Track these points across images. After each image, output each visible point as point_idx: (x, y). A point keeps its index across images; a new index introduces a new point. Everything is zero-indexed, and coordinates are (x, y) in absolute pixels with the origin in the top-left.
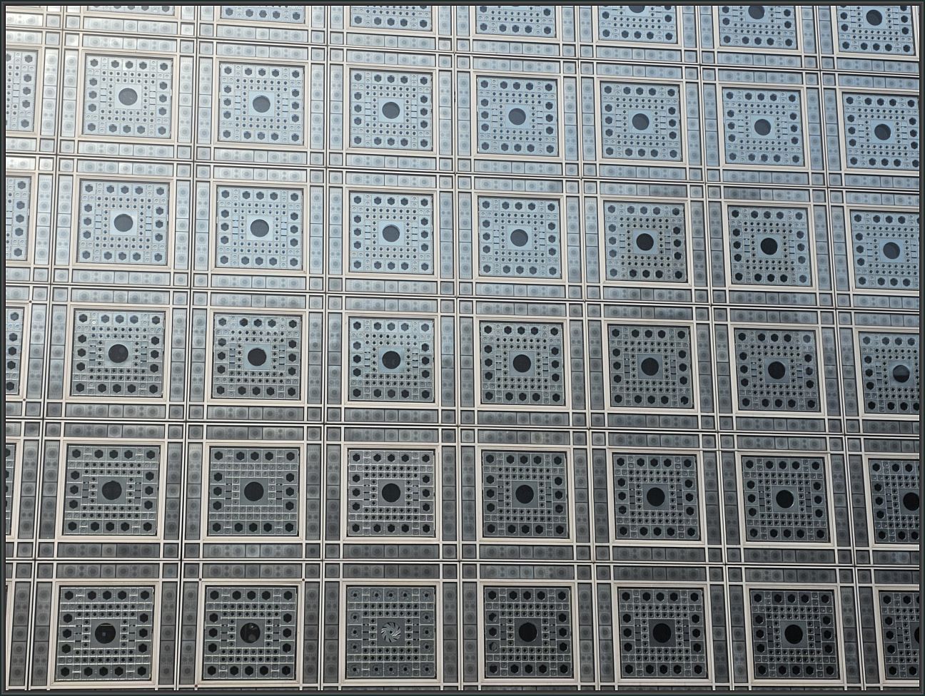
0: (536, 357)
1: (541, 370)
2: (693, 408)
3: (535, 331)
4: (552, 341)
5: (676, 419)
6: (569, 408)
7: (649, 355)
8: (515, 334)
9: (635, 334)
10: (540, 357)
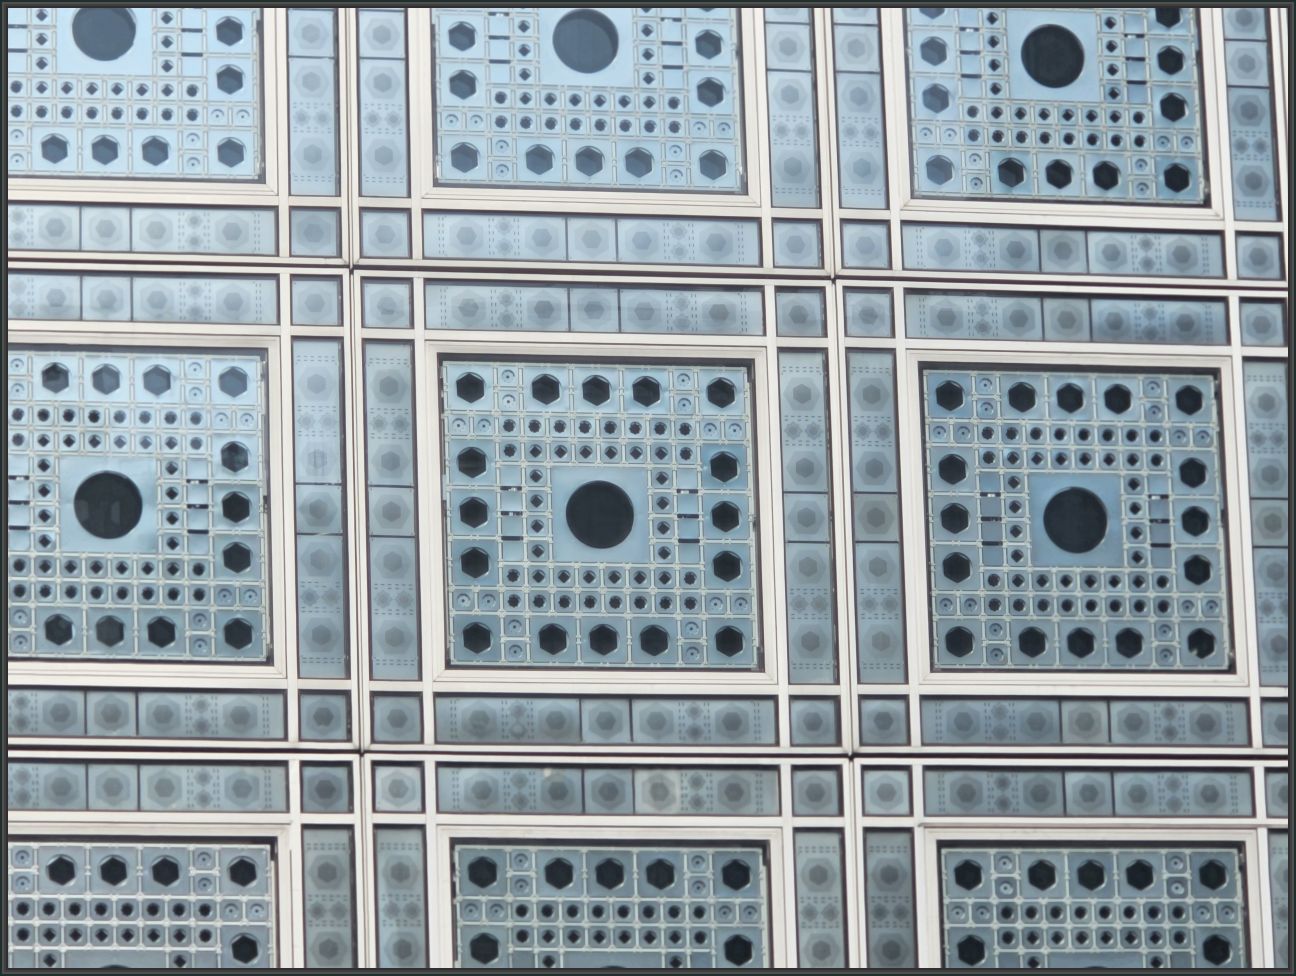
0: (655, 490)
1: (672, 540)
2: (1232, 669)
3: (647, 392)
4: (715, 428)
5: (1169, 713)
6: (775, 679)
7: (1073, 476)
8: (570, 402)
9: (1022, 398)
10: (669, 490)
